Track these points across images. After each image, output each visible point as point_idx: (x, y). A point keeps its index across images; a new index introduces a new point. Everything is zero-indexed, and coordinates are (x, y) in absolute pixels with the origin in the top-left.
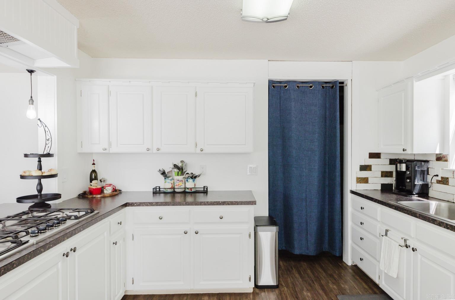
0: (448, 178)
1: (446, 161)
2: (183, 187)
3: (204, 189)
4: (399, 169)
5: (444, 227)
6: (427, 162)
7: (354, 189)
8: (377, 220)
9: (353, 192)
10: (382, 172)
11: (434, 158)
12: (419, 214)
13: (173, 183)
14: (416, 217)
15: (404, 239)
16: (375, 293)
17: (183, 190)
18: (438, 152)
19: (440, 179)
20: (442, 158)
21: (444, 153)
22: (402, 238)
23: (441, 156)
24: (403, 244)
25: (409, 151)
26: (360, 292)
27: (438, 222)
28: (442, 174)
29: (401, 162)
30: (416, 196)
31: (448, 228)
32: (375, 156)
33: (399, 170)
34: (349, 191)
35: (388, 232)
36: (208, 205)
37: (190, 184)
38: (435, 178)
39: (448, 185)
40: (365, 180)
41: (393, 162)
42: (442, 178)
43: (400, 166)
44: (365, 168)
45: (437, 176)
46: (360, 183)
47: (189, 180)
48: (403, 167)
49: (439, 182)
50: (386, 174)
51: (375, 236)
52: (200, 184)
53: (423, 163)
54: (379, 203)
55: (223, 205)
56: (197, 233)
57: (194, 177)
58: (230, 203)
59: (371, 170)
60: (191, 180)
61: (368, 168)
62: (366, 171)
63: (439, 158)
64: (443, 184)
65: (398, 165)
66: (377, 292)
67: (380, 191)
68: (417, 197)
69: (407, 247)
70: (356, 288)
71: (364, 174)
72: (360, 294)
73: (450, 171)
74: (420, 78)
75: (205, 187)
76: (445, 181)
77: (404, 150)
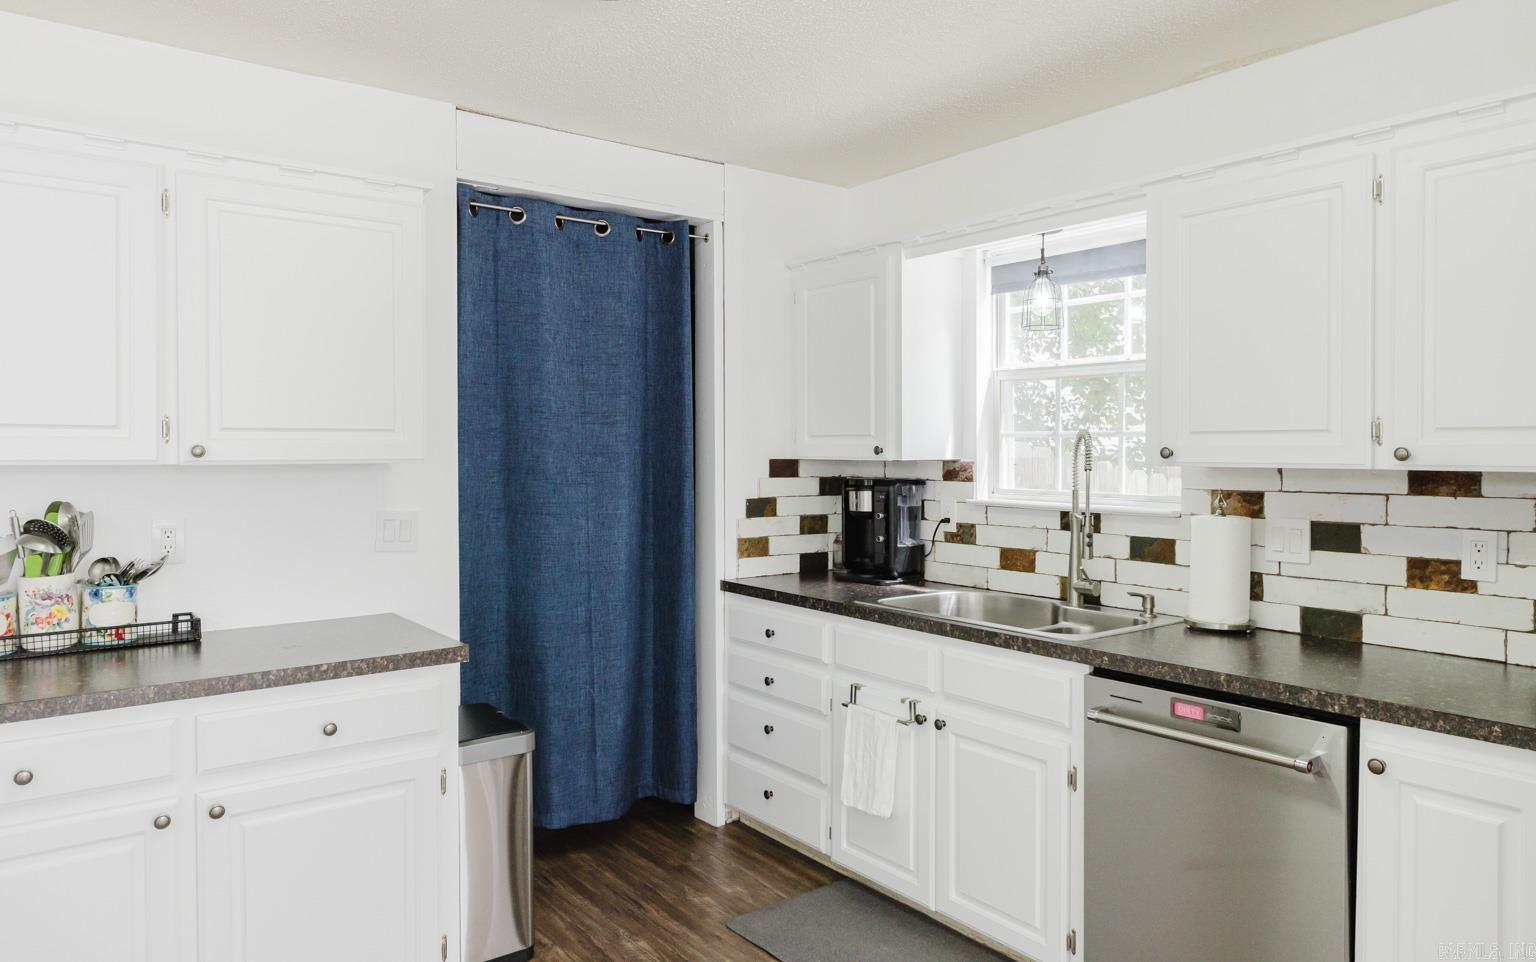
0: (973, 526)
1: (969, 479)
2: (73, 625)
3: (175, 629)
4: (852, 508)
5: (1019, 650)
6: (920, 483)
7: (731, 578)
8: (818, 662)
9: (729, 587)
10: (803, 519)
11: (939, 473)
12: (952, 625)
13: (13, 611)
15: (910, 703)
16: (820, 885)
17: (70, 640)
18: (949, 457)
19: (955, 529)
20: (958, 472)
21: (964, 460)
22: (903, 701)
23: (957, 465)
24: (906, 715)
25: (889, 455)
26: (780, 894)
27: (1003, 638)
28: (959, 516)
29: (859, 485)
30: (899, 580)
31: (1028, 650)
32: (784, 468)
33: (854, 510)
34: (718, 586)
35: (858, 691)
36: (269, 686)
37: (111, 610)
38: (944, 527)
39: (974, 543)
40: (756, 547)
41: (830, 486)
42: (960, 526)
43: (857, 498)
44: (760, 507)
45: (947, 521)
46: (749, 556)
47: (105, 591)
48: (865, 502)
49: (951, 538)
50: (813, 524)
51: (818, 713)
52: (154, 605)
53: (914, 487)
54: (828, 611)
55: (336, 676)
56: (216, 815)
57: (129, 577)
58: (364, 666)
59: (775, 514)
60: (118, 592)
61: (768, 509)
62: (763, 516)
63: (953, 472)
64: (962, 541)
65: (852, 494)
66: (823, 879)
67: (798, 576)
68: (900, 583)
69: (920, 723)
70: (768, 885)
71: (759, 527)
72: (784, 898)
73: (977, 505)
74: (920, 250)
75: (180, 618)
76: (965, 534)
77: (878, 451)
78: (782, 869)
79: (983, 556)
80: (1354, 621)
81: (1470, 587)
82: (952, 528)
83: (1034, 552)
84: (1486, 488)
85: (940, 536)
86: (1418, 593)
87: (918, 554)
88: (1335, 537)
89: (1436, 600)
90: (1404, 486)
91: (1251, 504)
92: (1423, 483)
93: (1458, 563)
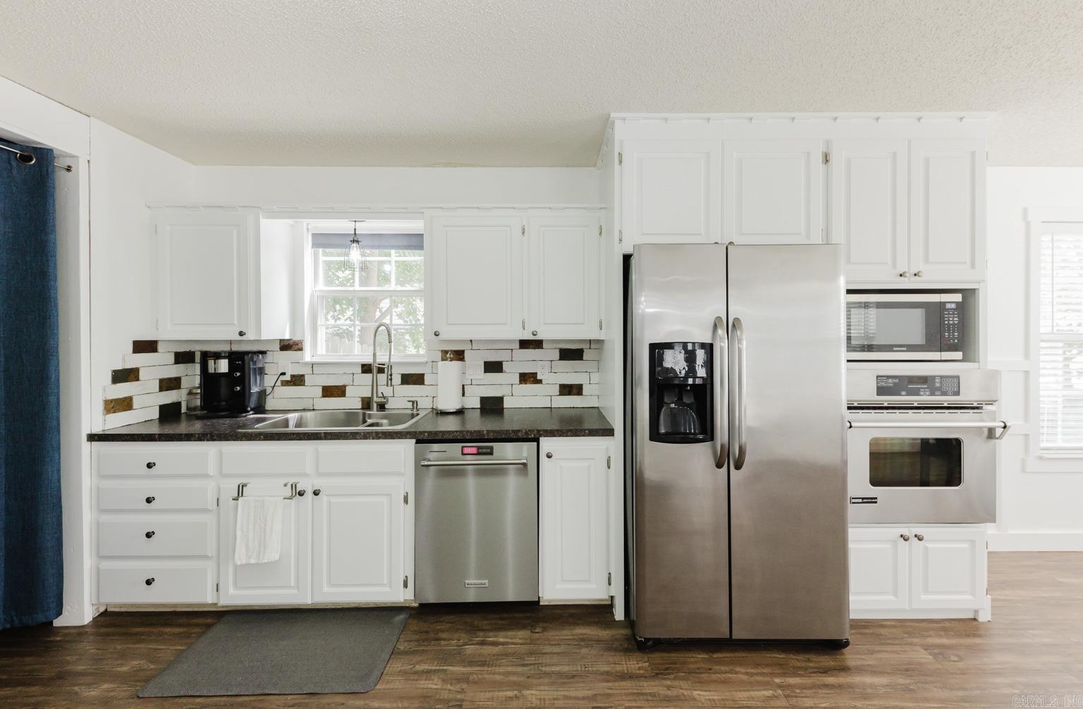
0: (303, 376)
1: (301, 349)
4: (211, 370)
6: (263, 353)
7: (97, 430)
9: (92, 438)
10: (162, 381)
11: (277, 347)
14: (320, 439)
16: (210, 626)
18: (287, 337)
19: (289, 379)
20: (292, 346)
21: (296, 338)
23: (291, 343)
28: (291, 371)
29: (217, 356)
30: (251, 412)
32: (146, 347)
33: (213, 372)
34: (84, 438)
38: (283, 378)
39: (304, 385)
40: (125, 404)
42: (293, 376)
43: (215, 364)
44: (123, 376)
45: (283, 374)
46: (115, 412)
48: (223, 366)
49: (285, 383)
50: (170, 384)
53: (260, 355)
59: (138, 379)
61: (132, 376)
62: (127, 382)
63: (286, 346)
64: (295, 384)
65: (212, 362)
67: (157, 421)
68: (253, 414)
71: (123, 390)
73: (306, 364)
76: (297, 380)
77: (241, 334)
78: (168, 630)
79: (311, 392)
80: (500, 400)
81: (540, 382)
82: (287, 378)
83: (345, 386)
84: (545, 345)
85: (279, 383)
86: (523, 386)
87: (263, 395)
88: (493, 367)
89: (530, 388)
90: (518, 346)
91: (459, 355)
92: (524, 344)
93: (536, 373)
